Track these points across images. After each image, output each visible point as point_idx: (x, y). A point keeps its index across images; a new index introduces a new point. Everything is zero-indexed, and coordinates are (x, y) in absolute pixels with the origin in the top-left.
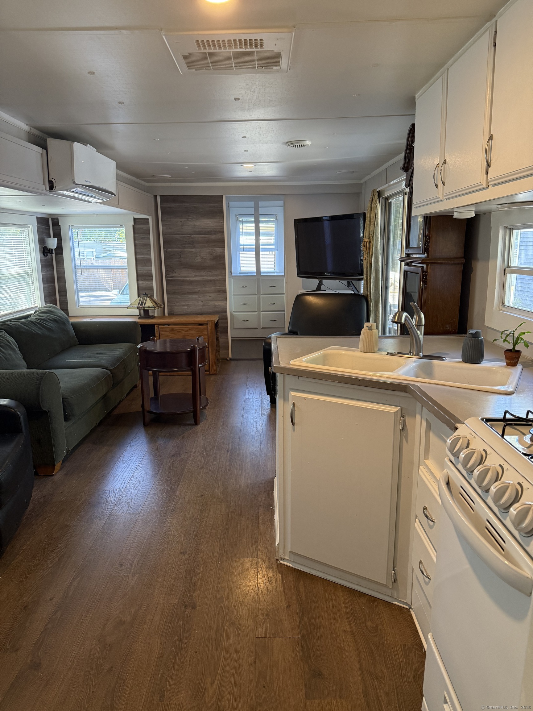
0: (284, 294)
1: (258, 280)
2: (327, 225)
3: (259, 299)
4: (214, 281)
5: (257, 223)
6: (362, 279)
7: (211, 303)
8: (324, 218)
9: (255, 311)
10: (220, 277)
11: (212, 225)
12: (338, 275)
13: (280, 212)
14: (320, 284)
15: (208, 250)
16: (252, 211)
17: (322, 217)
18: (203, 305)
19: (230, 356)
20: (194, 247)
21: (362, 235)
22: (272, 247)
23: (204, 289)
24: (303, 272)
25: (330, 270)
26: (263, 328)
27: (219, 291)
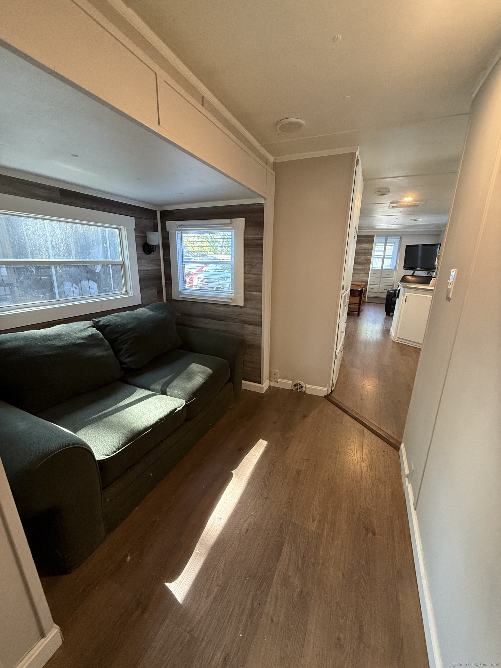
0: (393, 278)
1: (382, 271)
2: (420, 248)
3: (380, 279)
4: (365, 269)
5: (385, 245)
6: (435, 271)
7: (361, 278)
8: (419, 245)
9: (378, 285)
10: (367, 268)
11: (368, 247)
12: (422, 269)
13: (397, 241)
14: (414, 273)
15: (364, 257)
16: (384, 241)
17: (418, 245)
18: (358, 279)
19: (366, 300)
20: (358, 255)
21: (438, 253)
22: (391, 257)
23: (360, 272)
24: (406, 267)
25: (419, 267)
26: (380, 292)
27: (366, 273)
